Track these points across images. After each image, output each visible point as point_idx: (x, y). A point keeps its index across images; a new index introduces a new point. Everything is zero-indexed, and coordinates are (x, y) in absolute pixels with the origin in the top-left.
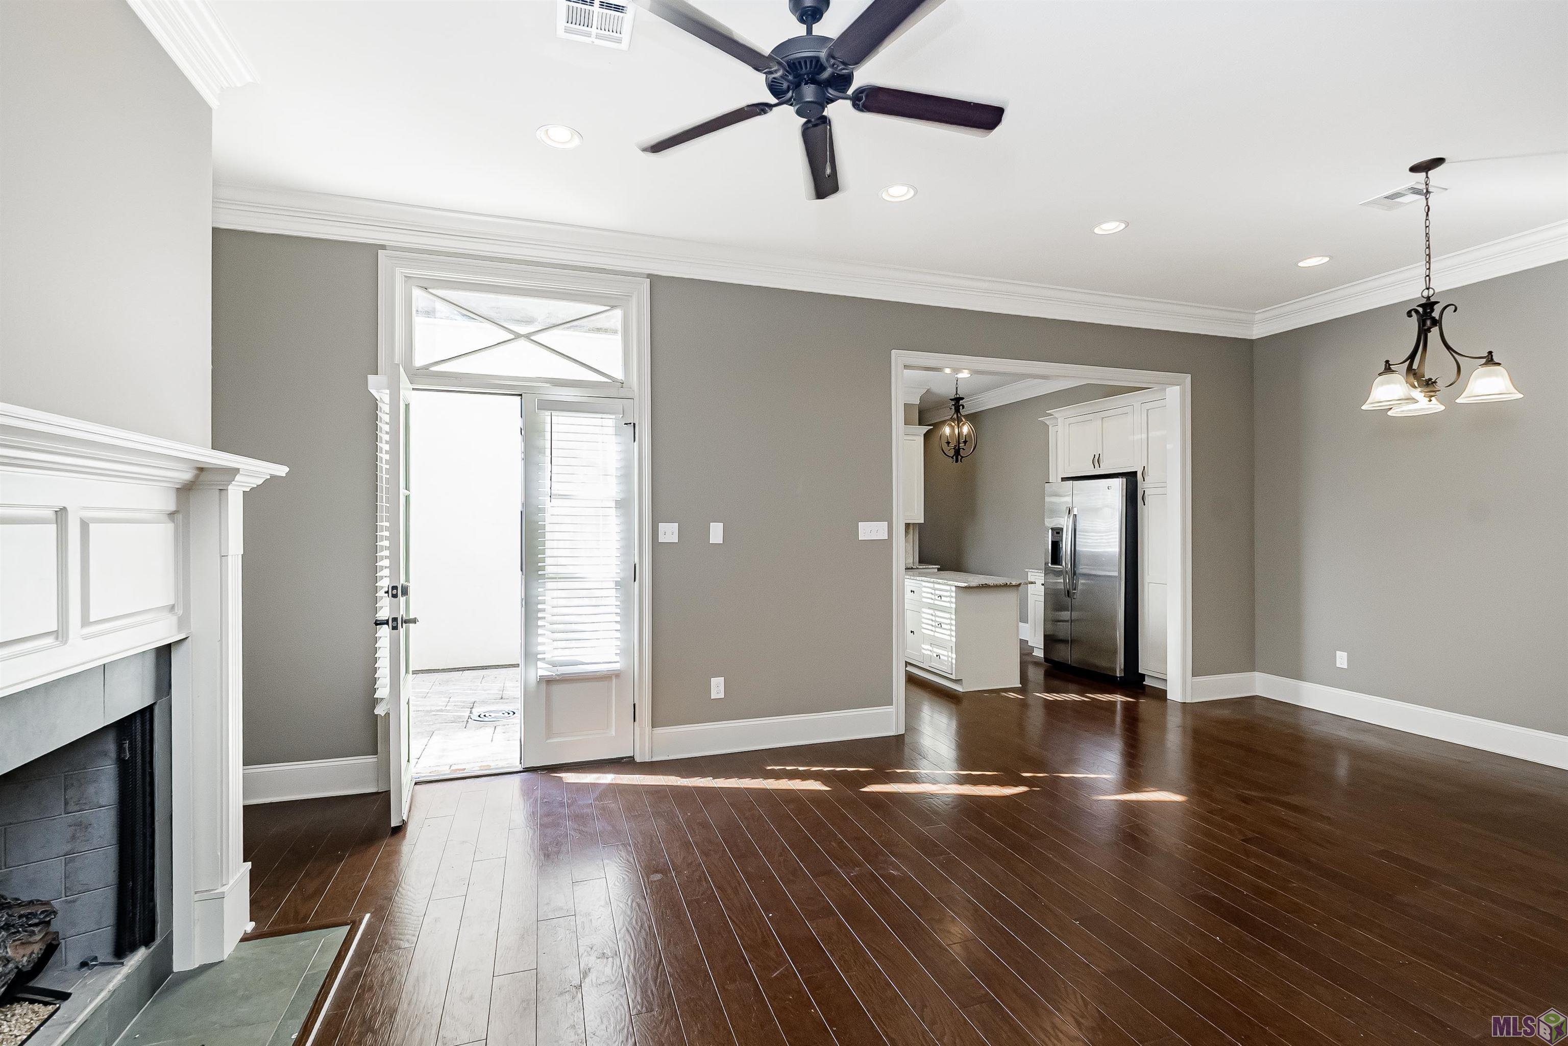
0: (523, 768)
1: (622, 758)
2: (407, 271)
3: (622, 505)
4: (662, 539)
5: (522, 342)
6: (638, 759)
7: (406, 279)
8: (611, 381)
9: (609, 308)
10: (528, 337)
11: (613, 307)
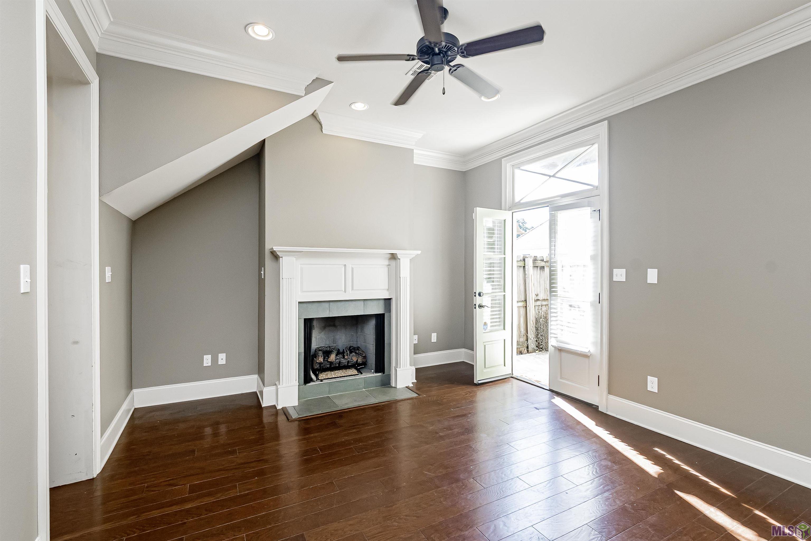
0: (549, 389)
1: (593, 405)
2: (512, 163)
3: (593, 258)
4: (615, 279)
5: (552, 178)
6: (600, 409)
7: (512, 166)
8: (593, 187)
9: (591, 146)
10: (554, 176)
11: (593, 144)
